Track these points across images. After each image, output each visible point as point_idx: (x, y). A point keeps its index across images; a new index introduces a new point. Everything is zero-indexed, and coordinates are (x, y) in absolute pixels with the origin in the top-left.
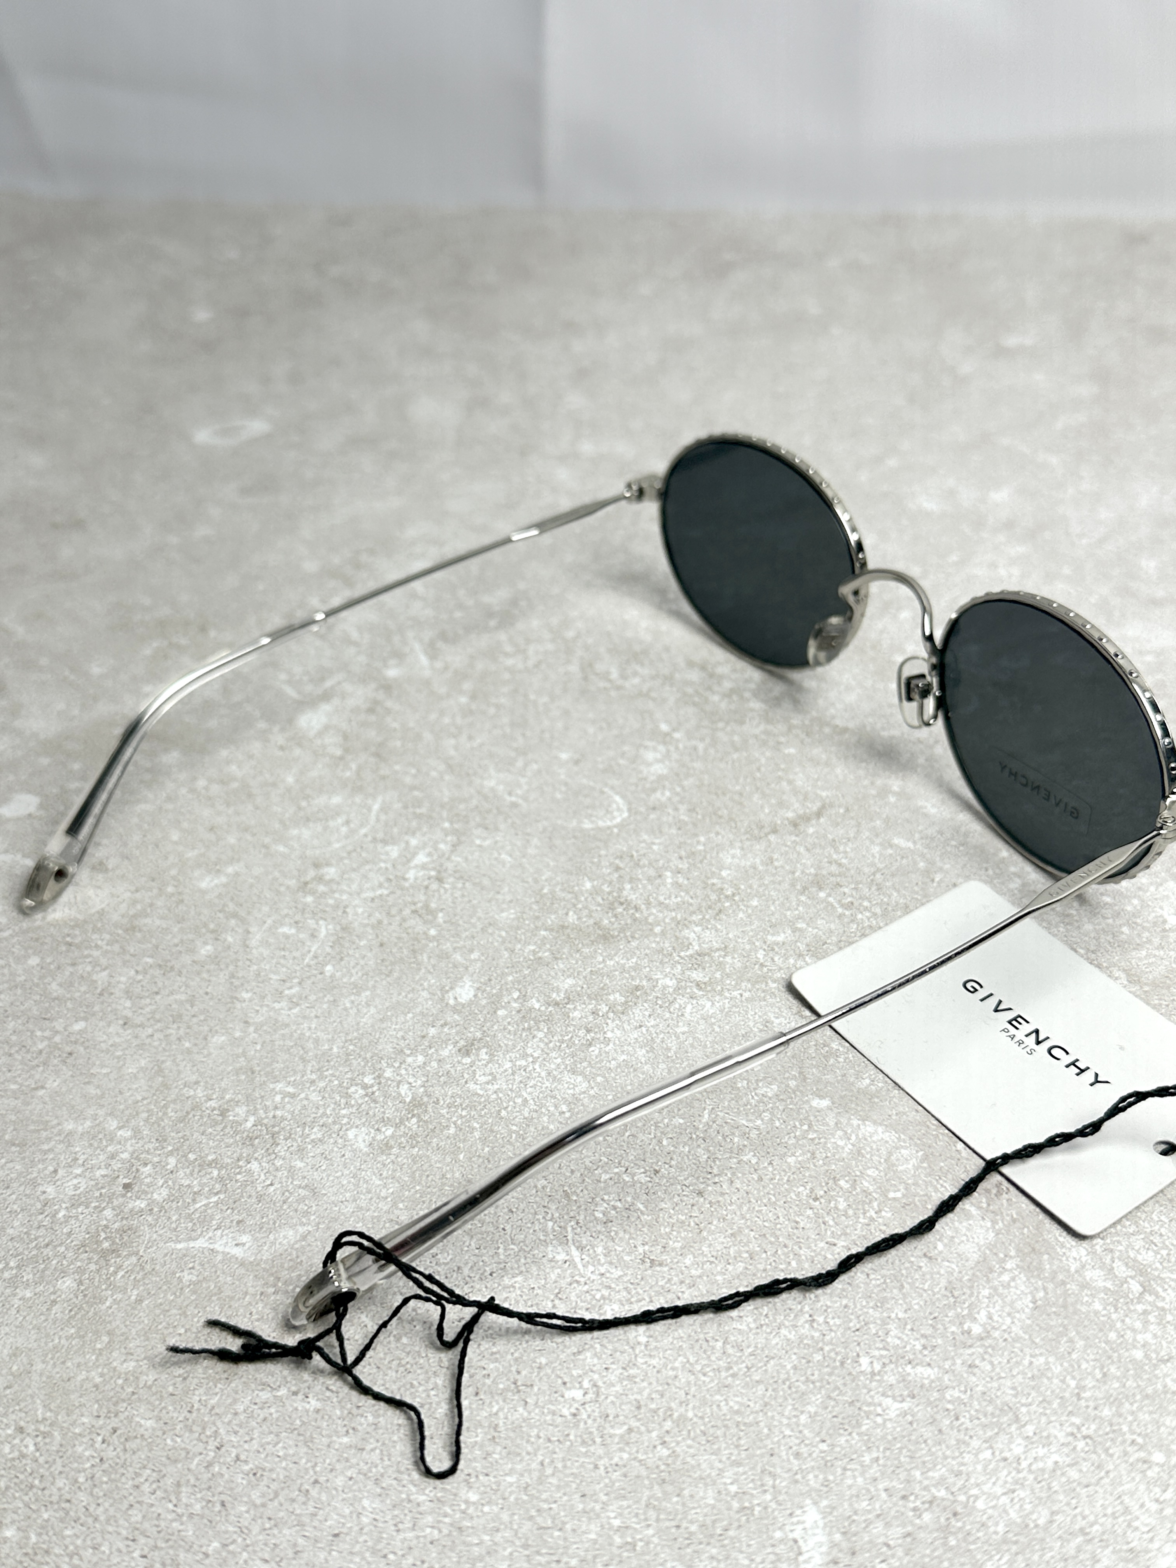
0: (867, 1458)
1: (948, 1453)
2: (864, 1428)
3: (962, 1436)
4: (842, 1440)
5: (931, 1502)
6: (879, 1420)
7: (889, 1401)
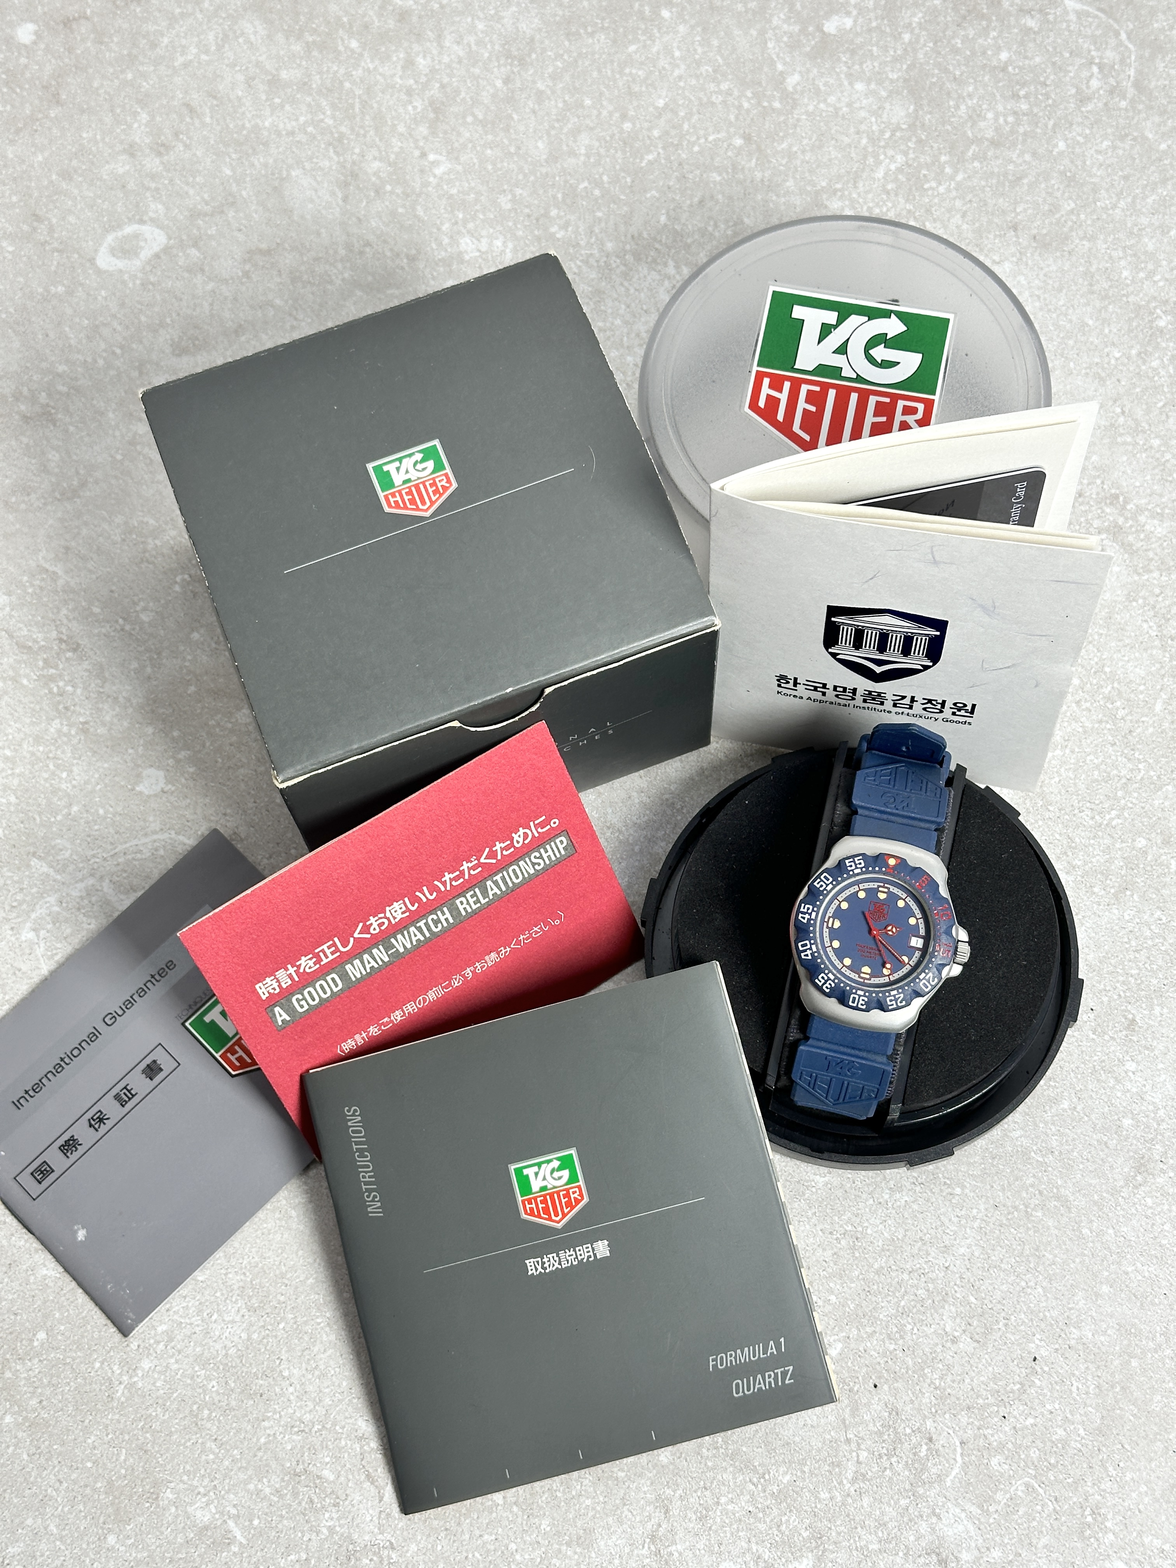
0: (810, 1214)
1: (851, 1204)
2: (807, 1195)
3: (857, 1193)
4: (796, 1205)
5: (844, 1234)
6: (814, 1190)
7: (818, 1177)
